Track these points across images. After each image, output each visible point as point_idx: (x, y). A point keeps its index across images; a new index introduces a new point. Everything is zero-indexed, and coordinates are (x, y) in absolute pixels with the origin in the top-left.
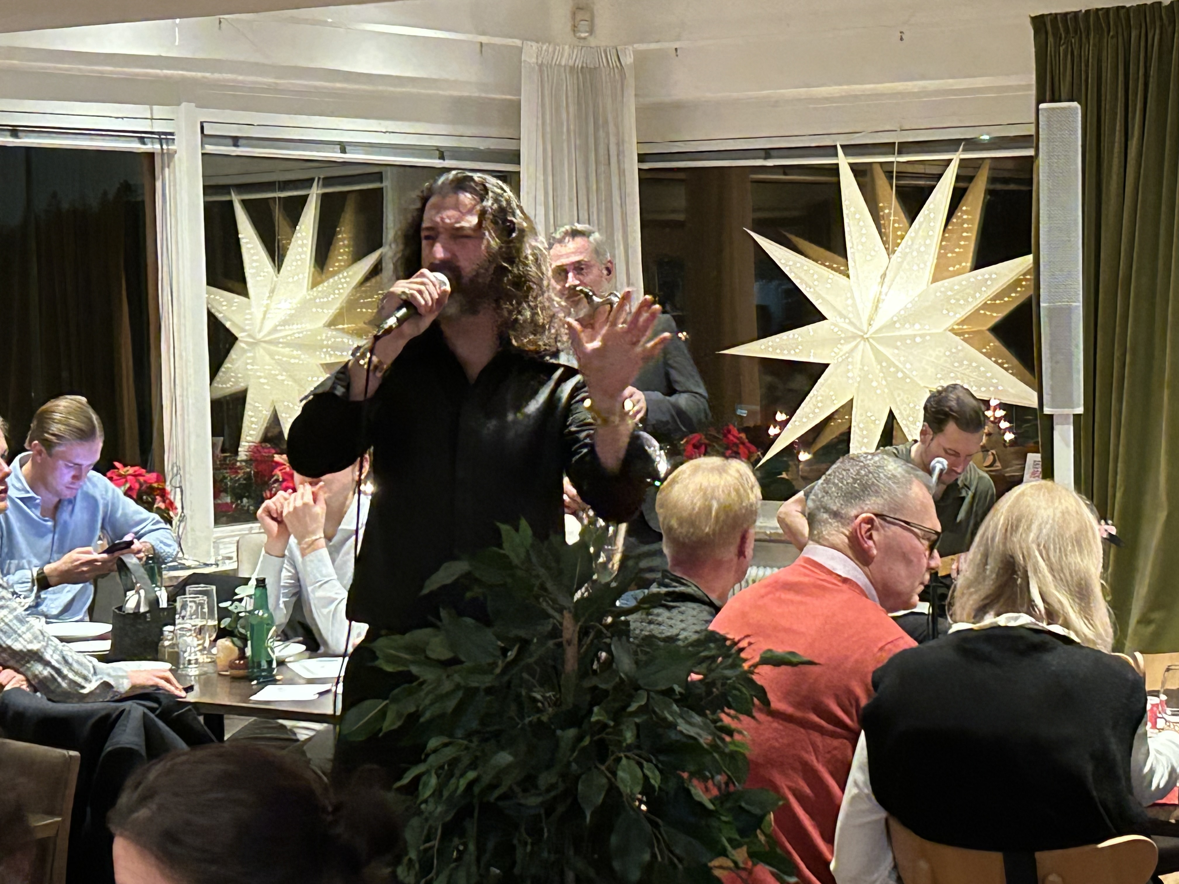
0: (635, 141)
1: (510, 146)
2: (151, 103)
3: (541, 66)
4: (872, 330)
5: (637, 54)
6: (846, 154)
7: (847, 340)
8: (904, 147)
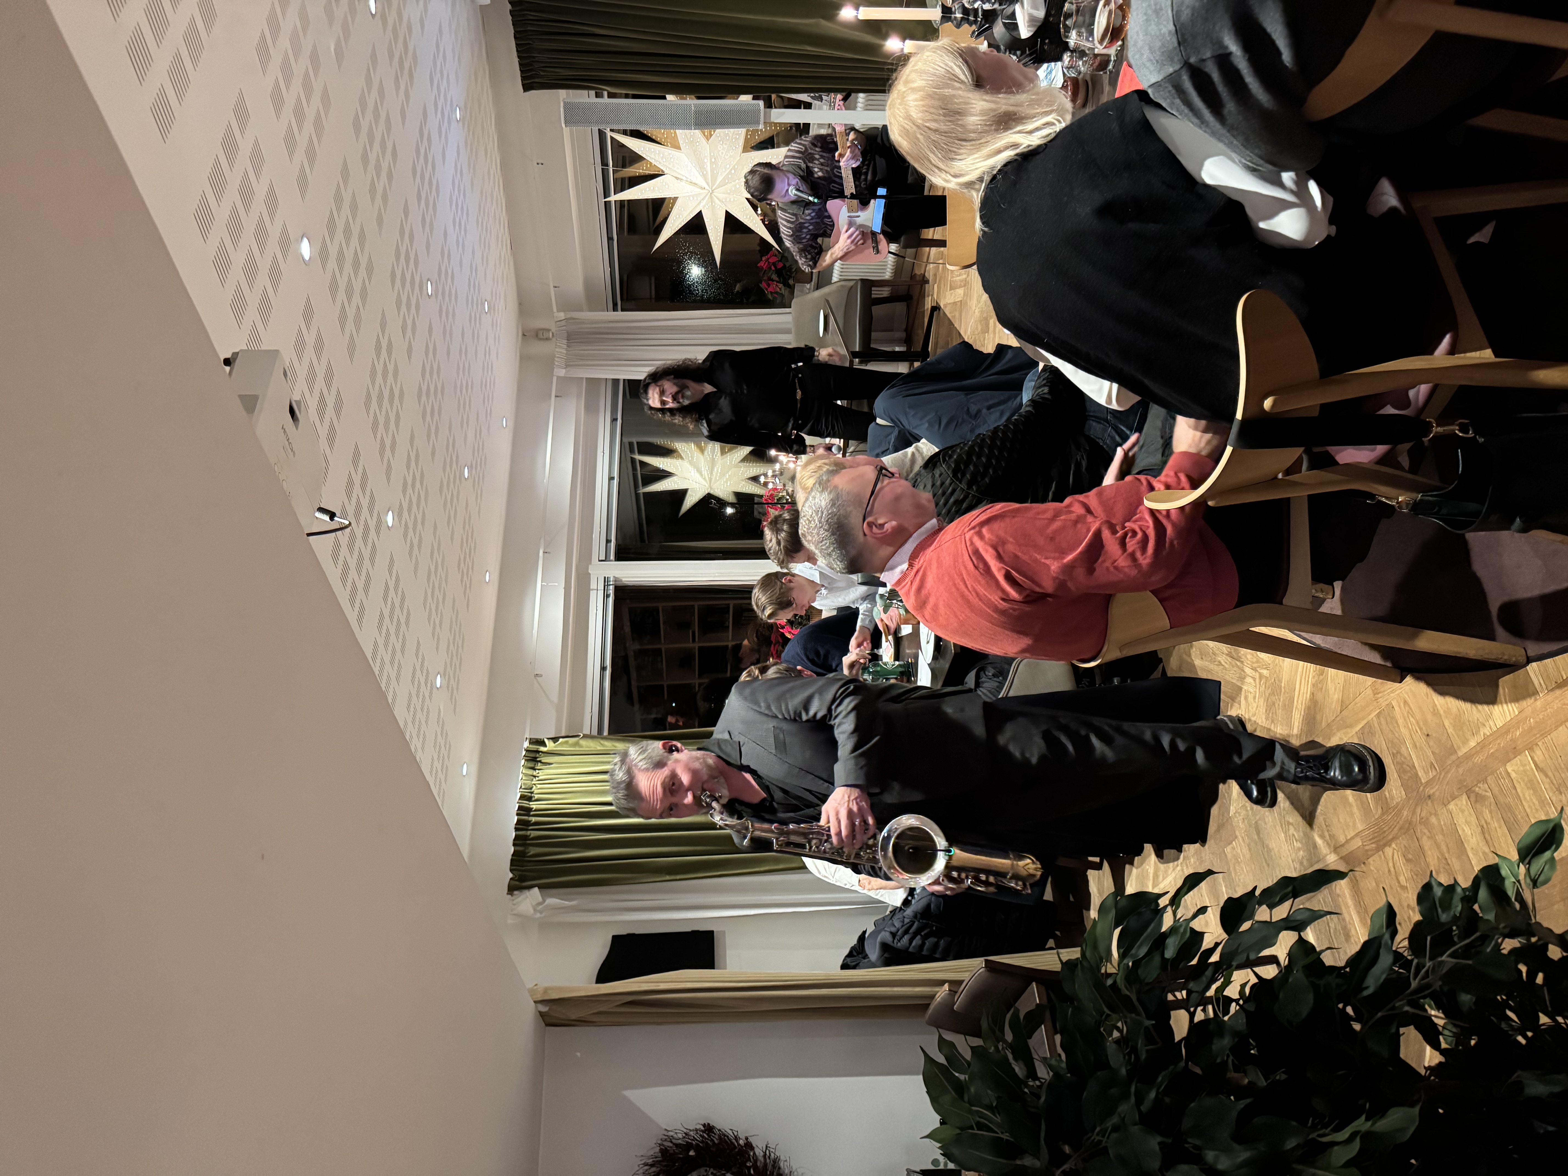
0: (606, 313)
1: (609, 385)
3: (568, 366)
4: (707, 187)
5: (558, 311)
6: (609, 196)
7: (712, 201)
8: (604, 163)
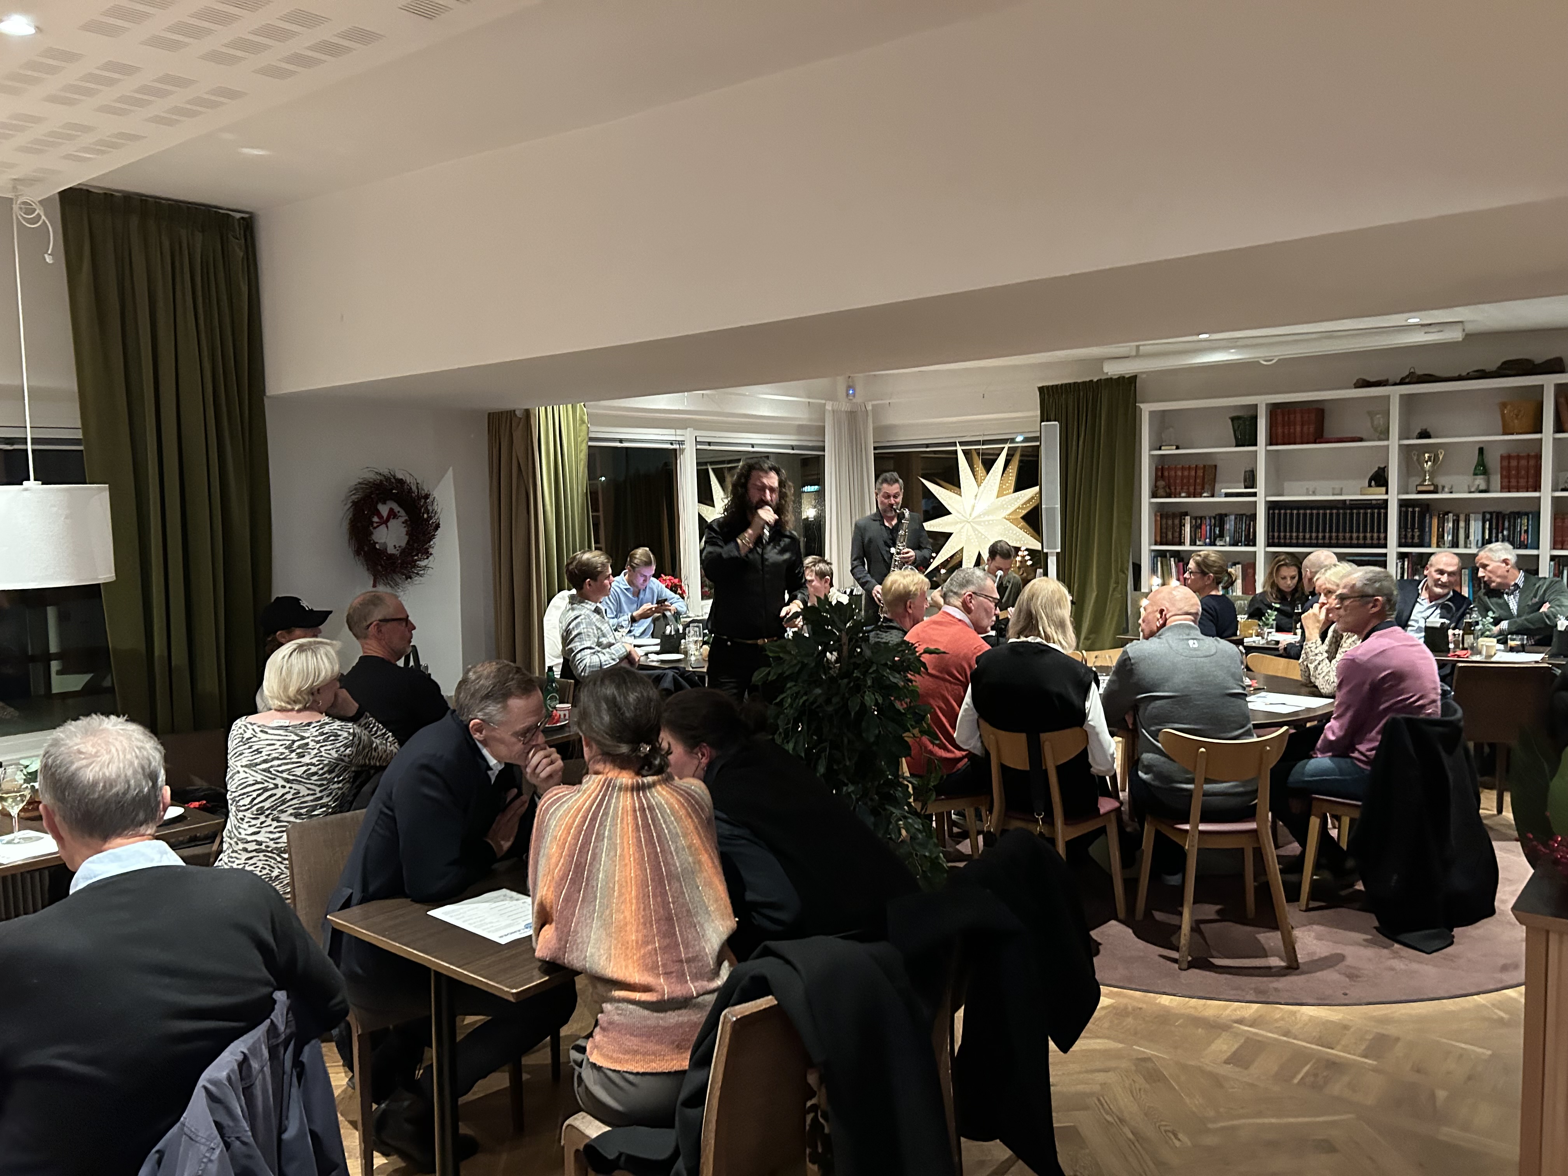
0: (872, 441)
1: (821, 444)
2: (675, 428)
3: (833, 411)
4: (971, 518)
5: (873, 406)
6: (960, 446)
8: (985, 442)
